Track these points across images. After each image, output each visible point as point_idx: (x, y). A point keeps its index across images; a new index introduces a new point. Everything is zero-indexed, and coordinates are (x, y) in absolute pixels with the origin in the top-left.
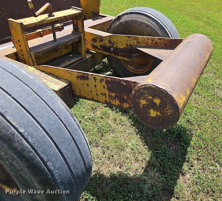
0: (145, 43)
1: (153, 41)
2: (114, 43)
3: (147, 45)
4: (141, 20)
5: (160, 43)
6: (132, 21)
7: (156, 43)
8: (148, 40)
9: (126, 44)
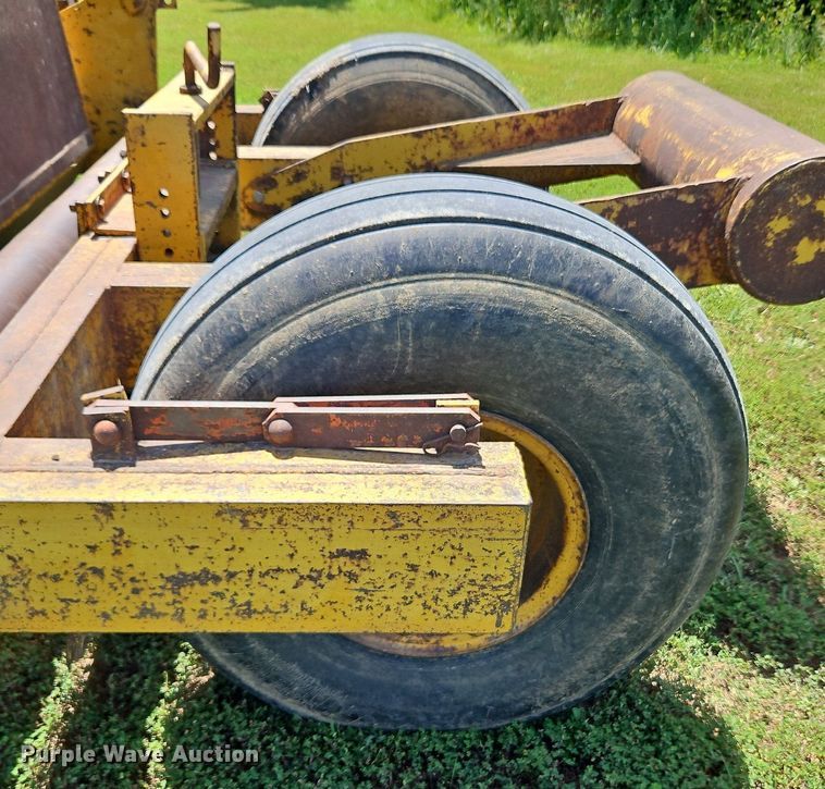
0: (484, 144)
1: (516, 127)
2: (357, 172)
3: (493, 146)
4: (415, 75)
5: (544, 128)
6: (378, 86)
7: (530, 131)
8: (499, 129)
9: (409, 163)
